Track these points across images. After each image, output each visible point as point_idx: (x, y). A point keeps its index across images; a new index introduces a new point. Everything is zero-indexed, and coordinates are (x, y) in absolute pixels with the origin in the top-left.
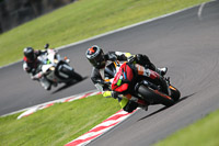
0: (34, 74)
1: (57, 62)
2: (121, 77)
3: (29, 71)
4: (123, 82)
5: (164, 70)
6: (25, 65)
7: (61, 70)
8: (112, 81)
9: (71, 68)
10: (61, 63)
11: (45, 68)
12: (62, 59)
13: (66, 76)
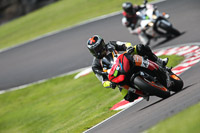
0: (133, 28)
1: (155, 17)
2: (118, 68)
3: (128, 26)
4: (119, 73)
5: (165, 60)
6: (124, 20)
7: (160, 26)
8: (109, 71)
9: (169, 24)
10: (160, 18)
11: (143, 24)
12: (161, 15)
13: (164, 32)
